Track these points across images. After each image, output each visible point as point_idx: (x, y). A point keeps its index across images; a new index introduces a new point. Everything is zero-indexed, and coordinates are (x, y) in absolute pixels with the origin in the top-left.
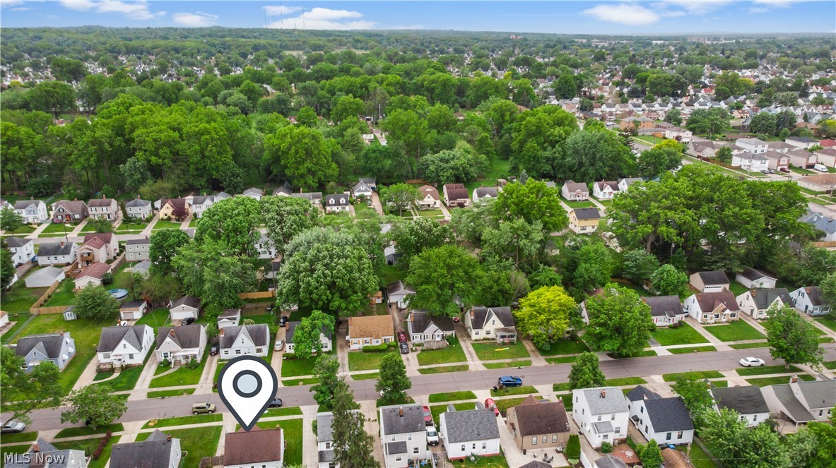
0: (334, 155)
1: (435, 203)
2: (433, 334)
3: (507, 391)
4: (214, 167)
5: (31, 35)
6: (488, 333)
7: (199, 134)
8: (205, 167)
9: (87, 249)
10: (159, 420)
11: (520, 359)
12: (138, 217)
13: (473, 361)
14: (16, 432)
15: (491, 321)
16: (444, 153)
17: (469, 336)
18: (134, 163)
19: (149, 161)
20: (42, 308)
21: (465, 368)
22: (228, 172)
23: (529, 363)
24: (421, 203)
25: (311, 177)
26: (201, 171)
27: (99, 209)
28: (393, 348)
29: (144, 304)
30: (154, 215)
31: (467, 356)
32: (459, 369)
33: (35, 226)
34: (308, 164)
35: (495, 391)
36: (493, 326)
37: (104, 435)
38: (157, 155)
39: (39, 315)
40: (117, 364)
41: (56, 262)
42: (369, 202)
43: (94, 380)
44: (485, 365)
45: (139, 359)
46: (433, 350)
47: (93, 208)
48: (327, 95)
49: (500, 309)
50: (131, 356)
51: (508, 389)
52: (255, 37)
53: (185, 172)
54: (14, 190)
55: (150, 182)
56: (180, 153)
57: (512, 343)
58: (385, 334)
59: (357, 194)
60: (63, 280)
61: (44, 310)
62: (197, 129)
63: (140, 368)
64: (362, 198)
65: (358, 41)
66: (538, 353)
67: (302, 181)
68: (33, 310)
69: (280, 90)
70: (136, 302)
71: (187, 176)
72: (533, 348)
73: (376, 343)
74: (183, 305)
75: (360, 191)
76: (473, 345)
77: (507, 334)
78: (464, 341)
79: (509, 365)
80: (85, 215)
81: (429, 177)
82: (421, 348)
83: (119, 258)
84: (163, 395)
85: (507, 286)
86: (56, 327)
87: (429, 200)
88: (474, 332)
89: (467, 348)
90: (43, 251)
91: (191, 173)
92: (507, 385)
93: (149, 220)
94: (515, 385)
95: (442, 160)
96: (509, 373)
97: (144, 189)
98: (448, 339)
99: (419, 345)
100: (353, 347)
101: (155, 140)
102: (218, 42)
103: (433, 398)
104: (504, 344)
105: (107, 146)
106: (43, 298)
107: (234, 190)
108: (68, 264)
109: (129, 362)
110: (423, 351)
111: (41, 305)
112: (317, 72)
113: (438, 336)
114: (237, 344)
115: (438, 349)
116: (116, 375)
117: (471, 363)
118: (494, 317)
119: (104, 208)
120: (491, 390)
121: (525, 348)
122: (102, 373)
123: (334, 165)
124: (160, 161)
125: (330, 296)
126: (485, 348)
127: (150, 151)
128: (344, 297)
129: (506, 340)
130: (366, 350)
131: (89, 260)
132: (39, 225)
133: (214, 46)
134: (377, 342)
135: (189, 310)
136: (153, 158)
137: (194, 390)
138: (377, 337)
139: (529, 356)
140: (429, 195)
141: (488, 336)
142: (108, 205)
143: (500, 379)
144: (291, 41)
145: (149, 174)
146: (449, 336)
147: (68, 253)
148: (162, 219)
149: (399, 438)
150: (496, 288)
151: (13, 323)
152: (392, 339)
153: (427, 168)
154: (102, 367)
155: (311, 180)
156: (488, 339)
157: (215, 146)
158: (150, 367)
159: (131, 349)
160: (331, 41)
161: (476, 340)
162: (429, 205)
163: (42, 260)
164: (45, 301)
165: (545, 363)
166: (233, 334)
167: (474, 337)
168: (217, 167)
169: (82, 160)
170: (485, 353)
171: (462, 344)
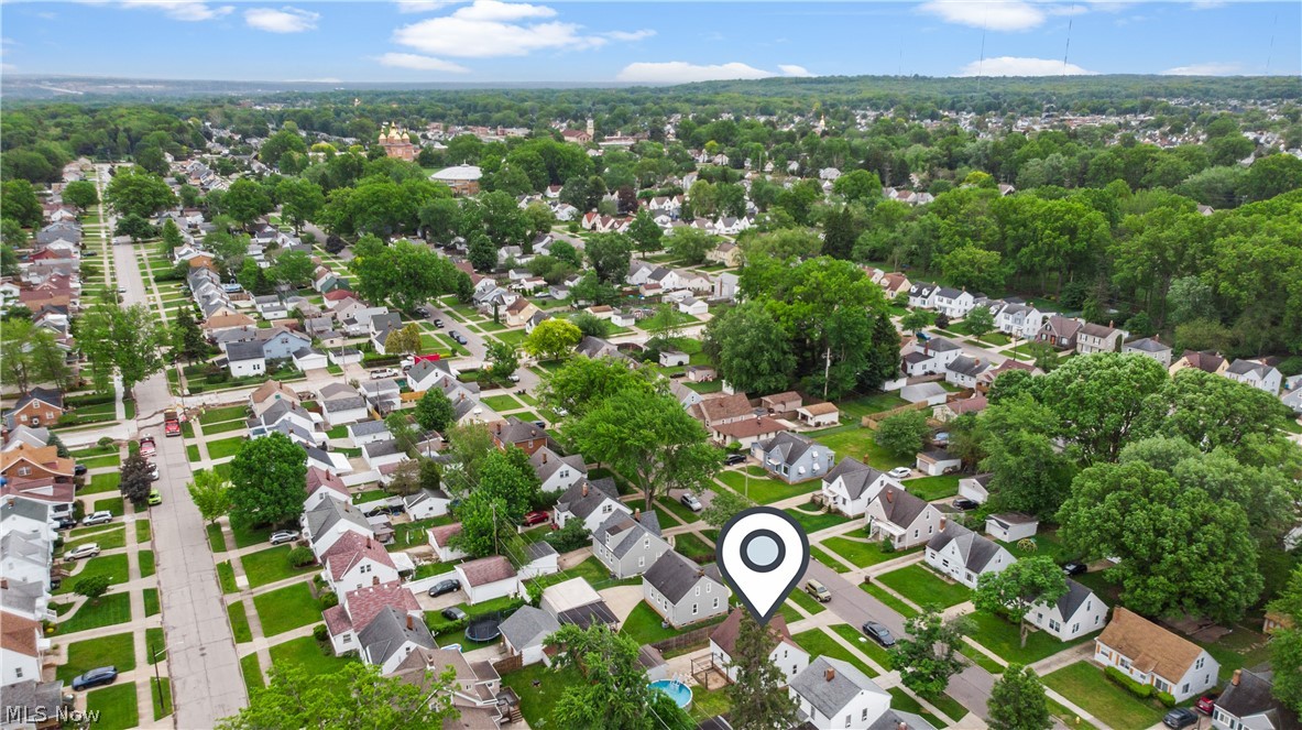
9: (988, 376)
18: (1192, 284)
19: (1217, 288)
27: (1090, 338)
33: (1012, 340)
39: (866, 427)
40: (829, 502)
41: (961, 382)
43: (798, 507)
45: (849, 510)
50: (844, 502)
55: (1202, 320)
56: (1279, 286)
58: (1164, 672)
60: (938, 404)
63: (844, 520)
68: (865, 420)
73: (1138, 676)
74: (974, 480)
80: (1074, 343)
90: (956, 365)
91: (1286, 323)
97: (1185, 329)
101: (1242, 255)
105: (1169, 253)
109: (840, 506)
114: (945, 552)
116: (820, 513)
124: (1234, 291)
127: (1226, 273)
130: (1111, 676)
131: (984, 392)
132: (1020, 339)
134: (1141, 676)
135: (980, 491)
136: (1226, 285)
137: (848, 570)
138: (1142, 666)
142: (1105, 336)
151: (835, 425)
152: (1171, 688)
154: (817, 497)
158: (853, 525)
159: (844, 492)
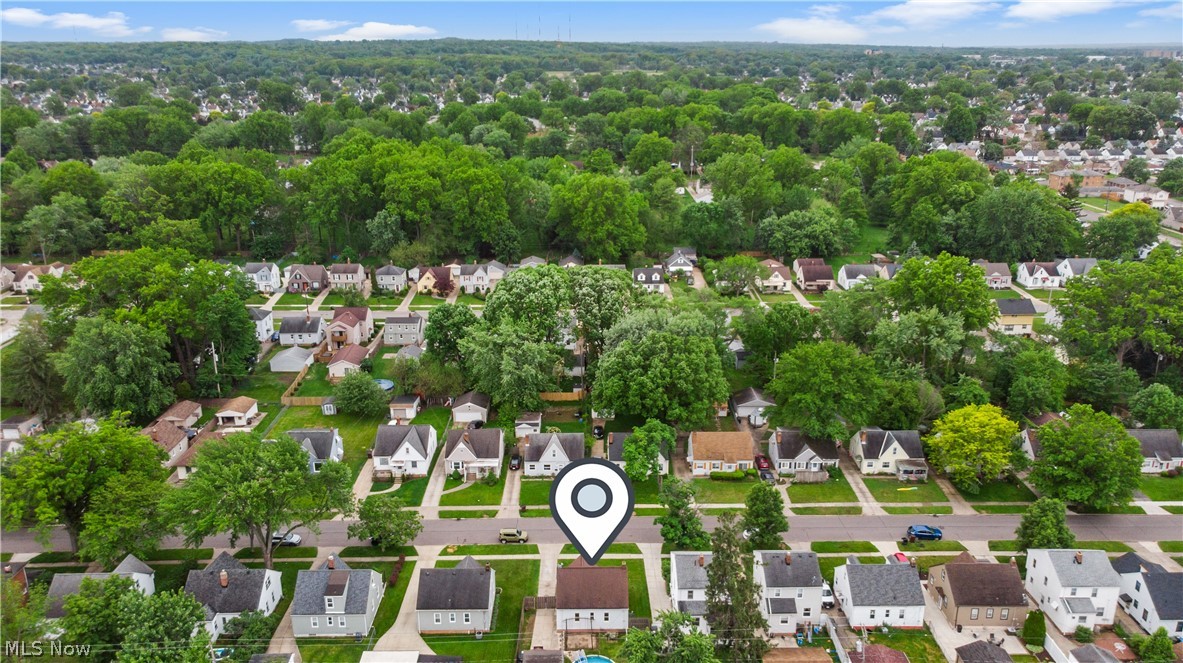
0: (642, 215)
1: (785, 285)
2: (808, 462)
3: (922, 546)
4: (485, 226)
5: (223, 51)
6: (886, 465)
7: (467, 183)
8: (473, 226)
9: (340, 326)
10: (459, 547)
11: (935, 504)
12: (391, 289)
13: (867, 501)
14: (292, 545)
15: (890, 450)
16: (796, 215)
17: (858, 470)
18: (385, 218)
19: (403, 216)
20: (294, 398)
21: (858, 511)
22: (503, 235)
23: (949, 511)
24: (766, 283)
25: (612, 243)
26: (468, 232)
27: (343, 276)
28: (752, 477)
29: (418, 401)
30: (409, 287)
31: (858, 494)
32: (849, 511)
33: (267, 296)
34: (608, 226)
35: (905, 544)
36: (894, 456)
37: (396, 559)
38: (413, 208)
39: (291, 406)
40: (398, 474)
41: (300, 341)
42: (690, 281)
43: (372, 491)
44: (885, 508)
45: (422, 469)
46: (806, 483)
47: (336, 276)
48: (618, 133)
49: (903, 433)
50: (414, 464)
51: (923, 542)
52: (504, 53)
53: (447, 232)
54: (236, 249)
55: (403, 243)
56: (443, 207)
57: (920, 482)
58: (742, 457)
59: (673, 269)
60: (312, 365)
61: (296, 400)
62: (464, 176)
63: (424, 481)
64: (680, 273)
65: (646, 58)
66: (960, 497)
67: (600, 249)
68: (285, 400)
69: (553, 125)
70: (407, 396)
71: (449, 239)
72: (953, 490)
73: (728, 469)
74: (469, 404)
75: (676, 264)
76: (864, 480)
77: (914, 469)
78: (851, 474)
79: (920, 511)
80: (325, 285)
81: (774, 248)
82: (791, 480)
83: (376, 341)
84: (459, 516)
85: (914, 401)
86: (314, 423)
87: (777, 280)
88: (865, 462)
89: (857, 484)
90: (287, 327)
91: (455, 233)
92: (921, 537)
93: (404, 294)
94: (932, 538)
95: (793, 224)
96: (922, 522)
97: (397, 252)
98: (831, 470)
99: (789, 476)
100: (697, 472)
101: (413, 189)
102: (456, 59)
103: (818, 547)
104: (909, 482)
105: (351, 196)
106: (294, 385)
107: (509, 259)
108: (315, 345)
109: (411, 471)
110: (794, 484)
111: (292, 395)
112: (598, 101)
113: (815, 465)
114: (546, 458)
115: (816, 483)
116: (396, 486)
117: (865, 504)
118: (896, 444)
119: (350, 276)
120: (898, 543)
121: (941, 489)
122: (379, 483)
123: (642, 229)
124: (417, 217)
125: (667, 402)
126: (881, 485)
127: (406, 203)
128: (685, 405)
129: (912, 477)
130: (715, 477)
131: (340, 341)
132: (272, 294)
133: (451, 64)
134: (730, 467)
135: (477, 411)
136: (409, 213)
137: (496, 512)
138: (731, 460)
139: (948, 501)
140: (777, 273)
141: (886, 470)
142: (355, 271)
143: (911, 528)
144: (554, 58)
145: (402, 234)
146: (831, 466)
147: (316, 332)
148: (421, 293)
149: (786, 593)
150: (897, 404)
151: (264, 415)
152: (750, 464)
153: (770, 235)
154: (379, 475)
155: (611, 248)
156: (886, 474)
157: (488, 199)
158: (437, 480)
159: (415, 455)
160: (607, 58)
161: (868, 474)
162: (776, 287)
163: (285, 339)
164: (296, 390)
165: (974, 512)
166: (542, 444)
167: (865, 469)
168: (489, 226)
169: (320, 212)
170: (883, 492)
171: (849, 479)
